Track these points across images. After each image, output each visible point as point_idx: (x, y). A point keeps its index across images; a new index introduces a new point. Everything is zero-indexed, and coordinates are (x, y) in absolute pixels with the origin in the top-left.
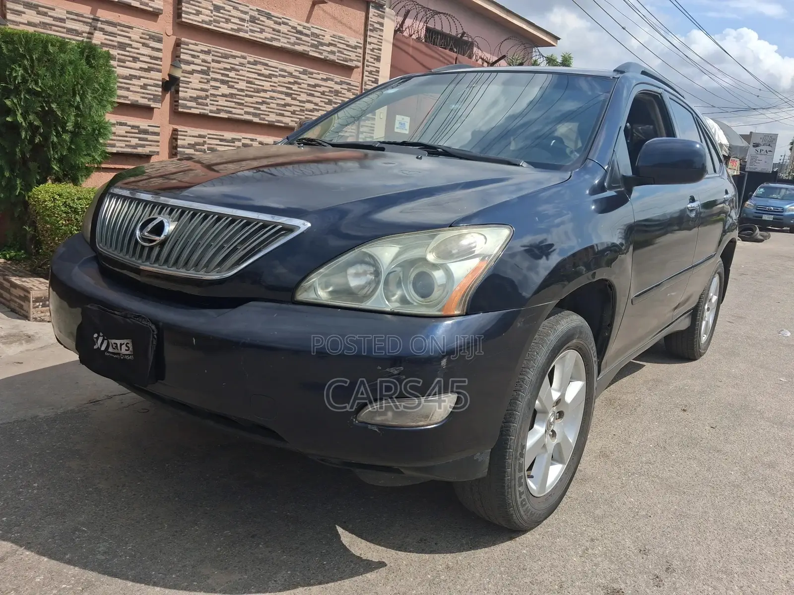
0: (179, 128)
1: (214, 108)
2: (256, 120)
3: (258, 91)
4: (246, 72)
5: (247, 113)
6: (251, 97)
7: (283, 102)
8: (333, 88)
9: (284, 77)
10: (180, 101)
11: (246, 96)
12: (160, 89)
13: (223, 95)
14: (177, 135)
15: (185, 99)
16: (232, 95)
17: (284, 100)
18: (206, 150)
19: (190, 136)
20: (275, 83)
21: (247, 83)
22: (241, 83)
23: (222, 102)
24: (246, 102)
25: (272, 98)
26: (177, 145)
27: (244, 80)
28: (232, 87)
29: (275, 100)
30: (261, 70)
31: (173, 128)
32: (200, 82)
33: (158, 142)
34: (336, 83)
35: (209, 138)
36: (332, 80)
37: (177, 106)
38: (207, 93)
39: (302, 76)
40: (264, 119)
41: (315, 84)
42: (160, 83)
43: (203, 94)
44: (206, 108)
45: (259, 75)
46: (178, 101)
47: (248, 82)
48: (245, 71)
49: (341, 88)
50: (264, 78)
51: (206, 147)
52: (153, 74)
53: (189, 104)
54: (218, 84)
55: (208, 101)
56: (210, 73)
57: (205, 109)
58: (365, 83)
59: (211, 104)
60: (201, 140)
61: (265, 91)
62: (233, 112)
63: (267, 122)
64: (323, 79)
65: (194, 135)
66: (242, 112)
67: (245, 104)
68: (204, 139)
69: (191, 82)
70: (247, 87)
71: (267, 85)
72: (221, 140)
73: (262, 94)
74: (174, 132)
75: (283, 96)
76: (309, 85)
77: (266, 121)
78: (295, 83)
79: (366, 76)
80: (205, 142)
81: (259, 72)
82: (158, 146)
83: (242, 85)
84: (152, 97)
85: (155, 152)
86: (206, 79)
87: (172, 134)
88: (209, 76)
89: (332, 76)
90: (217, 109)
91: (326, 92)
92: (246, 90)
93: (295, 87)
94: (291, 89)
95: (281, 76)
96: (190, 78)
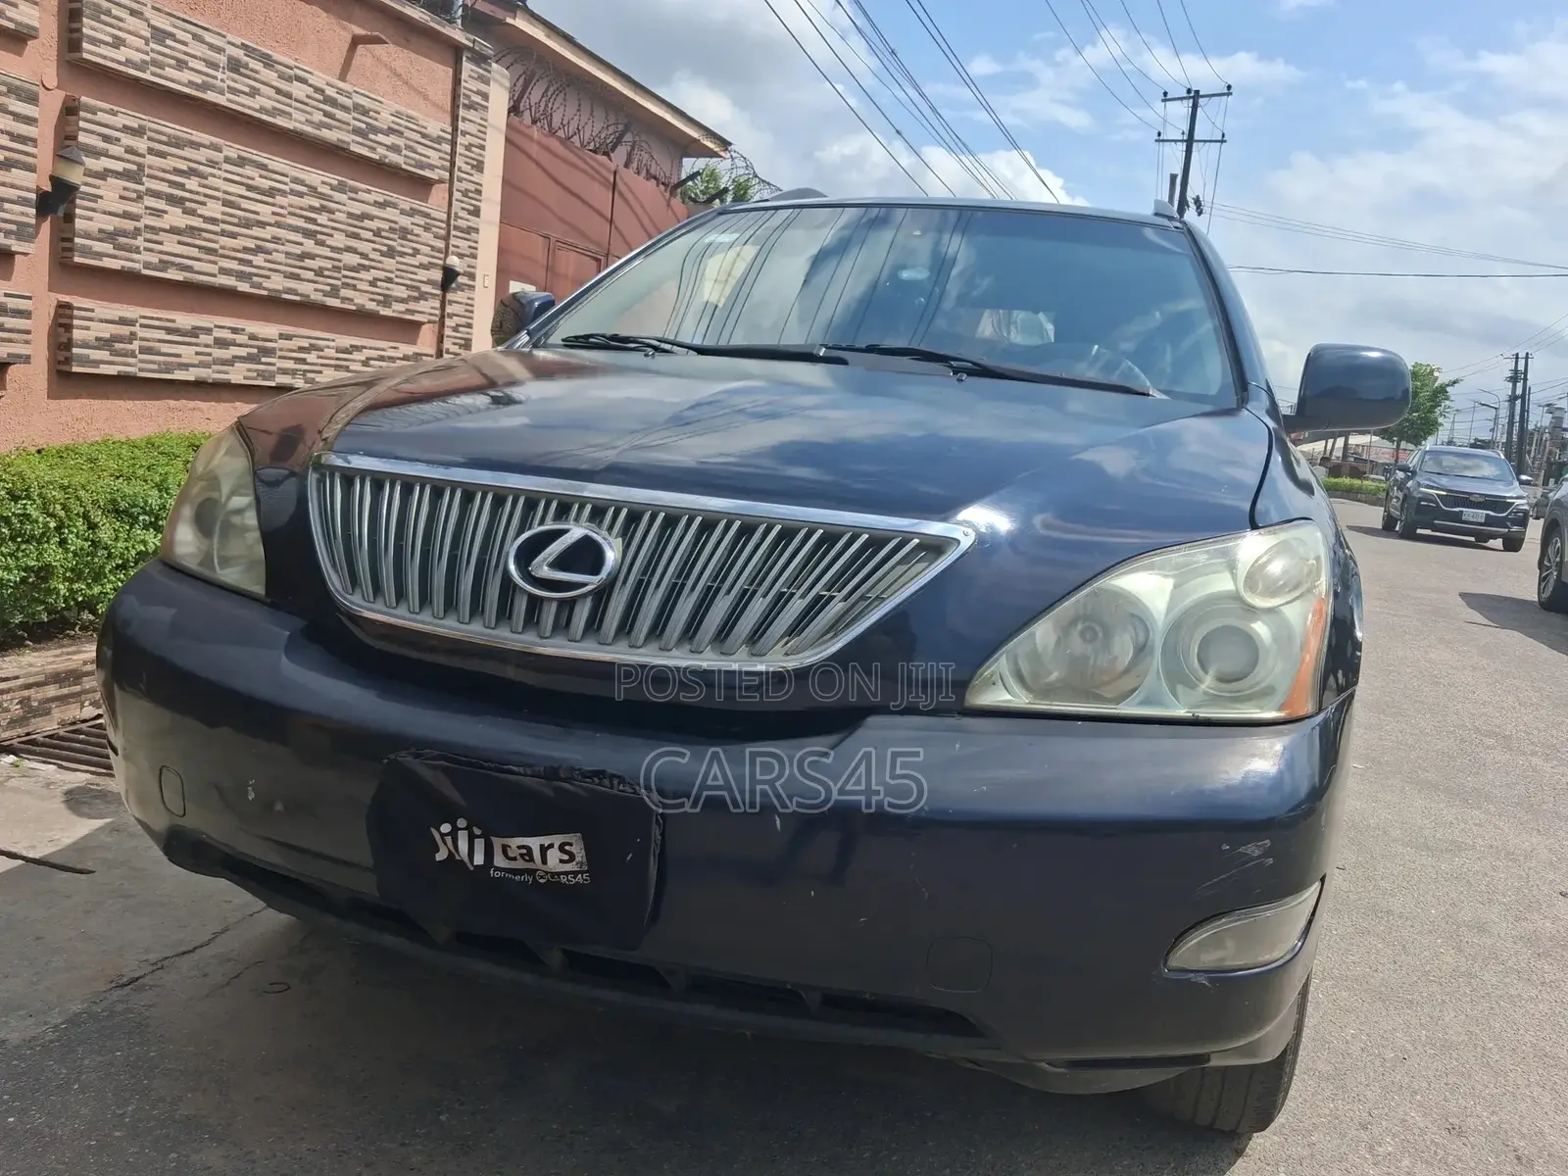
0: (76, 301)
1: (154, 259)
2: (244, 287)
3: (248, 224)
4: (220, 181)
5: (224, 271)
6: (233, 236)
7: (297, 250)
8: (396, 223)
9: (300, 195)
10: (77, 240)
11: (223, 233)
12: (34, 211)
13: (174, 230)
14: (71, 317)
15: (88, 236)
16: (192, 231)
17: (301, 244)
18: (137, 352)
19: (102, 321)
20: (282, 207)
21: (223, 205)
22: (211, 204)
23: (171, 245)
24: (223, 248)
25: (276, 240)
26: (70, 340)
27: (219, 199)
28: (192, 213)
29: (283, 244)
30: (253, 179)
31: (58, 301)
32: (121, 197)
33: (28, 332)
34: (403, 212)
35: (142, 326)
36: (394, 206)
37: (71, 250)
38: (137, 224)
39: (338, 196)
40: (259, 286)
41: (363, 214)
42: (33, 196)
43: (129, 225)
44: (135, 256)
45: (250, 188)
46: (71, 240)
47: (226, 203)
48: (219, 178)
49: (412, 224)
50: (259, 197)
51: (135, 345)
52: (17, 175)
53: (98, 246)
54: (161, 205)
55: (139, 242)
56: (144, 179)
57: (133, 261)
58: (456, 214)
59: (146, 249)
60: (125, 330)
61: (263, 224)
62: (196, 268)
63: (265, 293)
64: (376, 204)
65: (108, 317)
66: (214, 269)
67: (221, 251)
68: (132, 329)
69: (101, 197)
70: (223, 214)
71: (265, 212)
72: (169, 331)
73: (256, 232)
74: (61, 311)
75: (298, 238)
76: (350, 215)
77: (265, 289)
78: (323, 209)
79: (457, 200)
80: (133, 334)
81: (250, 182)
82: (27, 342)
83: (214, 209)
84: (14, 227)
85: (19, 356)
86: (135, 191)
87: (57, 315)
88: (143, 184)
89: (394, 197)
90: (161, 261)
91: (384, 230)
92: (224, 222)
93: (322, 219)
94: (314, 221)
95: (293, 192)
96: (99, 188)
